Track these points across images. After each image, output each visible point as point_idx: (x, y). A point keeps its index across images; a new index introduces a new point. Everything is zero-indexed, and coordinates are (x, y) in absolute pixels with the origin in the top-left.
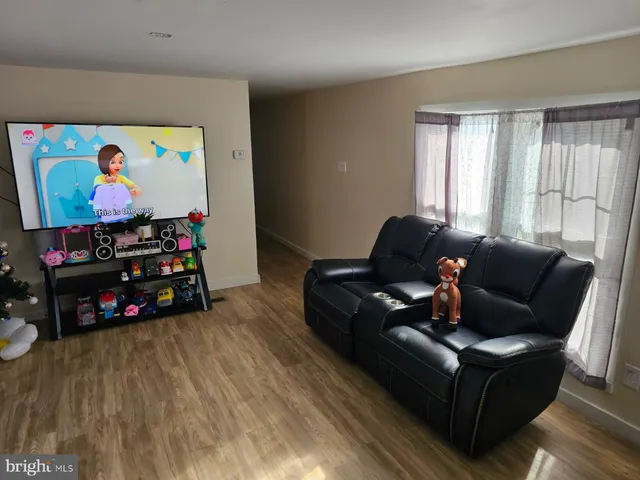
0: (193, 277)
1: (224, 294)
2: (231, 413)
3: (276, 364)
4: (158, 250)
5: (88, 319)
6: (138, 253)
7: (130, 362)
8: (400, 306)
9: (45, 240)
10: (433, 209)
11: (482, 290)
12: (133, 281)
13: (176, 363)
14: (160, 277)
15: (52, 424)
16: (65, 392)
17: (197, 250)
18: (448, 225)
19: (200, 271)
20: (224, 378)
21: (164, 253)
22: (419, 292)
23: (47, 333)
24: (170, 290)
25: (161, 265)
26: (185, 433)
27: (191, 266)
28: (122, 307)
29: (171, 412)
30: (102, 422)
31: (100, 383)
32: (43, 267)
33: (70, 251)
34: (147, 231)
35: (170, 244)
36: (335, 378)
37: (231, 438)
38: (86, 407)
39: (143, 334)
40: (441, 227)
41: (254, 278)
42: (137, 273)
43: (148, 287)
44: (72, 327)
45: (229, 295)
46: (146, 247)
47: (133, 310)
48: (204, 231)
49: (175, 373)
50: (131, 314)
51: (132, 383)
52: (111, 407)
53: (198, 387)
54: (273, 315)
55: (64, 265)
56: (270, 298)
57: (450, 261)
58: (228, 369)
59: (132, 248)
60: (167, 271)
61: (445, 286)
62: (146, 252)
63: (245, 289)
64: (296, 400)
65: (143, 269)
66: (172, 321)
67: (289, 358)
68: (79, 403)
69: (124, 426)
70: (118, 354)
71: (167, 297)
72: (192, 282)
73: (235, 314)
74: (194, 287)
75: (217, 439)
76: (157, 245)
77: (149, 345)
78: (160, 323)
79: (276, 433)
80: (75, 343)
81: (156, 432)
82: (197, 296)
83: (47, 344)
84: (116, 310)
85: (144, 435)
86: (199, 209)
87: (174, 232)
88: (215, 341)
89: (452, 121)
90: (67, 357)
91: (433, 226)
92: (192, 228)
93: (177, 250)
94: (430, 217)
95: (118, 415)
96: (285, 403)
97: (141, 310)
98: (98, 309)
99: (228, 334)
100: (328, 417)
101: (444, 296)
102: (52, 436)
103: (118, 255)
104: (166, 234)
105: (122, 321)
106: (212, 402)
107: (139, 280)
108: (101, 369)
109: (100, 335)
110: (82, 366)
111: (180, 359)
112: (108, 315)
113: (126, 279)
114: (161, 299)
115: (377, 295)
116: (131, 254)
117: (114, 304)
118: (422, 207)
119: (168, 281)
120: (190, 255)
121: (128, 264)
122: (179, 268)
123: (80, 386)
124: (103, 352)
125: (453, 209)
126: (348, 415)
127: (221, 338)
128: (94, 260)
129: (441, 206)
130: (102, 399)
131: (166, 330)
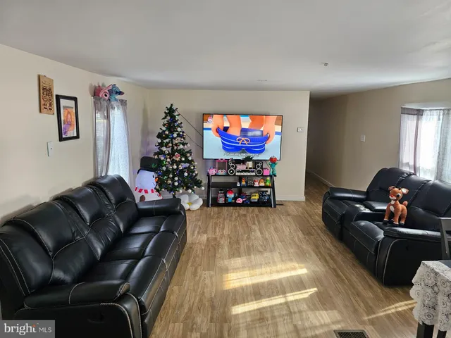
0: (269, 190)
1: (284, 203)
2: (273, 245)
3: (300, 234)
4: (254, 174)
5: (221, 200)
6: (245, 174)
7: (236, 219)
8: (367, 211)
9: (210, 164)
10: (408, 164)
11: (420, 210)
12: (241, 187)
13: (254, 224)
14: (253, 187)
15: (205, 232)
16: (211, 224)
17: (272, 176)
18: (415, 174)
19: (273, 187)
20: (274, 233)
21: (256, 175)
22: (379, 207)
23: (206, 204)
24: (257, 195)
25: (255, 181)
26: (253, 245)
27: (268, 184)
28: (235, 198)
29: (248, 238)
30: (223, 235)
31: (223, 224)
32: (208, 175)
33: (218, 169)
34: (250, 164)
35: (259, 172)
36: (328, 245)
37: (271, 251)
38: (217, 230)
39: (243, 211)
40: (410, 175)
41: (302, 198)
42: (244, 183)
43: (248, 192)
44: (215, 203)
45: (287, 203)
46: (248, 171)
47: (240, 201)
48: (277, 167)
49: (253, 227)
50: (239, 202)
51: (235, 226)
52: (226, 232)
53: (261, 233)
54: (306, 215)
55: (216, 175)
56: (308, 209)
57: (396, 189)
58: (276, 230)
59: (243, 171)
60: (256, 184)
61: (393, 202)
62: (249, 174)
63: (295, 202)
64: (304, 247)
65: (247, 182)
66: (256, 209)
67: (307, 232)
68: (215, 228)
69: (230, 238)
70: (231, 216)
71: (255, 198)
72: (268, 193)
73: (287, 212)
74: (269, 196)
75: (265, 250)
76: (254, 171)
77: (245, 215)
78: (251, 209)
79: (291, 255)
80: (216, 209)
81: (242, 243)
82: (269, 199)
83: (205, 208)
84: (233, 199)
85: (238, 242)
86: (275, 156)
87: (262, 166)
88: (274, 220)
89: (419, 113)
90: (212, 213)
91: (403, 173)
92: (271, 166)
93: (262, 175)
94: (406, 169)
95: (229, 235)
96: (298, 247)
97: (243, 201)
98: (226, 197)
99: (280, 218)
100: (318, 256)
101: (392, 208)
102: (205, 235)
103: (237, 174)
104: (258, 167)
105: (234, 205)
106: (266, 239)
107: (244, 187)
108: (224, 219)
109: (225, 209)
110: (218, 217)
111: (257, 223)
112: (230, 200)
113: (239, 185)
114: (252, 198)
115: (358, 206)
116: (242, 174)
117: (233, 196)
118: (402, 164)
119: (256, 189)
120: (268, 178)
121: (240, 178)
122: (262, 184)
123: (216, 224)
124: (226, 215)
125: (417, 165)
126: (328, 258)
127: (277, 219)
128: (227, 175)
129: (412, 163)
130: (223, 229)
131: (253, 211)
